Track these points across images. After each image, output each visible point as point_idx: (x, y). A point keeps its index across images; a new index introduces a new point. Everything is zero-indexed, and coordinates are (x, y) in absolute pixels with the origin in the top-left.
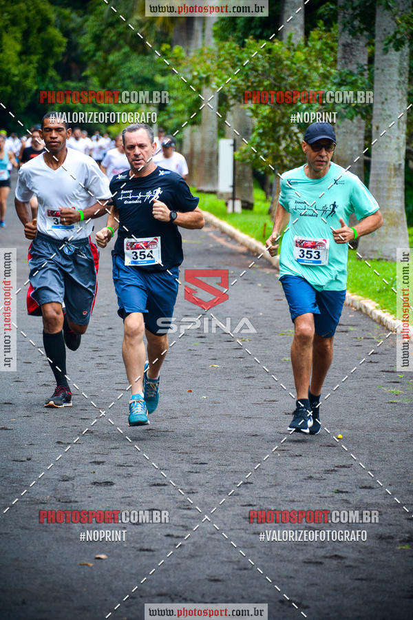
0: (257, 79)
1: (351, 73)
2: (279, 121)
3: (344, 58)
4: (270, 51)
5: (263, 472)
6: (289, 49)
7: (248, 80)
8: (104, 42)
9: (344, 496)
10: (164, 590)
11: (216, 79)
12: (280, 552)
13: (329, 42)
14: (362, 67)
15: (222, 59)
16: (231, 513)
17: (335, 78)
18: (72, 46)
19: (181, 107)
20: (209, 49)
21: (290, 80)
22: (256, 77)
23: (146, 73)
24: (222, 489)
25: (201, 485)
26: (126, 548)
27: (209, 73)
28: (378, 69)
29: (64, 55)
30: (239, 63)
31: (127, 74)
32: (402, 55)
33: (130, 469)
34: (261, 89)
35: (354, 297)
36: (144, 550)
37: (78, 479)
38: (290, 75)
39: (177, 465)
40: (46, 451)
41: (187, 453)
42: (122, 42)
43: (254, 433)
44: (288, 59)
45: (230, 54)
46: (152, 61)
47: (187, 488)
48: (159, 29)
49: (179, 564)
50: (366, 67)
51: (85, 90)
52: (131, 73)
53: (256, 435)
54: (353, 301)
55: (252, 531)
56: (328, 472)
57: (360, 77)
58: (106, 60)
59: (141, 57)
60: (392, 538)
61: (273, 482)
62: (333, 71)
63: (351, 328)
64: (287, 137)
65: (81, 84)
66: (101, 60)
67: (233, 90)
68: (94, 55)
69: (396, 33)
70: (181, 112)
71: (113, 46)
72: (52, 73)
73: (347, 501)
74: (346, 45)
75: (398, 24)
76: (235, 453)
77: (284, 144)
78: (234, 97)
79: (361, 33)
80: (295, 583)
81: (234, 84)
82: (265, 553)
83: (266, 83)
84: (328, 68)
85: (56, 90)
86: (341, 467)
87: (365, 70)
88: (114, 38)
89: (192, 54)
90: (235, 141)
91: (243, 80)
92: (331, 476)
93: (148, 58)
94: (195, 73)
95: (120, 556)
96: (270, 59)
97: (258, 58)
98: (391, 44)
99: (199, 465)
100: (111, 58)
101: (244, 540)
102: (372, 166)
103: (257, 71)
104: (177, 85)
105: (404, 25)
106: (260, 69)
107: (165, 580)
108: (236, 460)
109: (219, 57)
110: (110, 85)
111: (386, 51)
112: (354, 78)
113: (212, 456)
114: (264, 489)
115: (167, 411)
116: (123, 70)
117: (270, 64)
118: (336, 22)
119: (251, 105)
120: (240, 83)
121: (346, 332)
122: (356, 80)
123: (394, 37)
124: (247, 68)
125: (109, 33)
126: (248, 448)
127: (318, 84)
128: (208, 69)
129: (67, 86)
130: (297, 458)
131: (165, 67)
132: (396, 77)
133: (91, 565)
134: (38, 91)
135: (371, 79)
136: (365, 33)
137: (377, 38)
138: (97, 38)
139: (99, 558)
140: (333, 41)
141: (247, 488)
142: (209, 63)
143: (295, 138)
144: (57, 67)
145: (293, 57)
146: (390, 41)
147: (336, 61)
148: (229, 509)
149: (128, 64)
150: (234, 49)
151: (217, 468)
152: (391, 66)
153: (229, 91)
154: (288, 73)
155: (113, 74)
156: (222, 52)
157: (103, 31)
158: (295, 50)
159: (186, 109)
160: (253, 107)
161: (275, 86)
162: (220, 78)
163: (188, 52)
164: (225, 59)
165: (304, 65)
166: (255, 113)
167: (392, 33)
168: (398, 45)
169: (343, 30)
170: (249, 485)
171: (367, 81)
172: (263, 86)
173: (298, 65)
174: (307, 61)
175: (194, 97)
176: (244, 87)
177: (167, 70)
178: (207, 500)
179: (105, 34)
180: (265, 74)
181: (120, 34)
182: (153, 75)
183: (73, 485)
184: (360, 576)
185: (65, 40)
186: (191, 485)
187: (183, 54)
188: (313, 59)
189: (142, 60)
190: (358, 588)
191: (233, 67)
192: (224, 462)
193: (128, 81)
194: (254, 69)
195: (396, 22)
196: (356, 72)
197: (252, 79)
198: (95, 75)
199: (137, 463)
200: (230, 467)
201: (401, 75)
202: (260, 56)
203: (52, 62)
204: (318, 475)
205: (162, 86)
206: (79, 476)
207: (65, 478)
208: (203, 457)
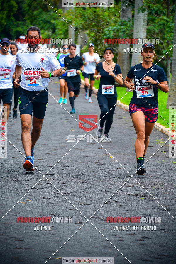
0: (90, 22)
1: (125, 21)
2: (98, 38)
3: (123, 15)
4: (95, 12)
5: (90, 170)
6: (102, 11)
7: (87, 23)
8: (32, 7)
9: (120, 180)
10: (52, 213)
11: (74, 22)
12: (96, 200)
13: (117, 9)
14: (129, 19)
15: (77, 14)
16: (78, 185)
17: (119, 23)
18: (20, 8)
19: (61, 32)
20: (72, 11)
21: (103, 23)
22: (89, 21)
23: (48, 19)
24: (75, 176)
25: (67, 175)
26: (38, 197)
27: (72, 20)
28: (135, 19)
29: (17, 11)
30: (83, 16)
31: (41, 19)
32: (144, 15)
33: (40, 168)
34: (92, 26)
35: (125, 105)
36: (45, 198)
37: (20, 171)
38: (102, 21)
39: (58, 167)
40: (8, 160)
41: (61, 163)
42: (39, 7)
43: (87, 156)
44: (102, 15)
45: (80, 12)
46: (50, 15)
47: (61, 175)
48: (53, 3)
49: (58, 203)
50: (131, 19)
51: (24, 25)
52: (42, 19)
53: (88, 156)
54: (124, 107)
55: (86, 192)
56: (114, 170)
57: (129, 22)
58: (33, 14)
59: (46, 13)
60: (138, 195)
61: (94, 174)
62: (119, 20)
63: (123, 117)
64: (101, 44)
65: (23, 23)
66: (31, 14)
67: (81, 26)
68: (28, 12)
69: (143, 6)
70: (61, 34)
71: (35, 9)
72: (12, 18)
73: (121, 182)
74: (123, 10)
75: (144, 3)
76: (80, 163)
77: (99, 47)
78: (81, 29)
79: (130, 6)
80: (101, 211)
81: (81, 24)
82: (90, 200)
83: (93, 24)
84: (117, 19)
85: (14, 24)
86: (119, 169)
87: (130, 20)
88: (36, 5)
89: (65, 12)
90: (81, 46)
91: (85, 22)
92: (115, 172)
93: (49, 13)
94: (67, 20)
95: (36, 200)
96: (95, 15)
97: (90, 14)
98: (141, 10)
99: (66, 167)
100: (35, 13)
101: (83, 195)
102: (133, 56)
103: (90, 19)
104: (59, 24)
105: (146, 3)
106: (91, 18)
107: (53, 209)
108: (80, 166)
109: (76, 13)
110: (34, 23)
111: (139, 13)
112: (126, 23)
113: (71, 164)
114: (90, 176)
115: (54, 146)
116: (39, 18)
117: (95, 16)
118: (120, 1)
119: (88, 32)
120: (84, 23)
121: (122, 118)
122: (127, 24)
123: (142, 7)
124: (86, 18)
125: (34, 3)
126: (84, 161)
127: (113, 25)
128: (72, 18)
129: (18, 23)
130: (103, 165)
131: (55, 17)
132: (142, 23)
133: (25, 203)
134: (6, 25)
135: (133, 24)
136: (131, 6)
137: (136, 8)
138: (29, 5)
139: (28, 201)
140: (119, 9)
141: (84, 176)
142: (71, 16)
143: (104, 45)
144: (14, 16)
145: (104, 14)
146: (140, 9)
147: (120, 16)
148: (77, 183)
149: (41, 16)
150: (81, 10)
151: (73, 168)
152: (140, 19)
153: (79, 27)
154: (102, 20)
155: (35, 19)
156: (77, 12)
157: (32, 3)
158: (104, 12)
159: (63, 33)
160: (88, 33)
161: (97, 25)
162: (76, 21)
163: (64, 11)
164: (78, 14)
165: (107, 17)
166: (89, 35)
167: (141, 6)
168: (143, 11)
169: (123, 5)
170: (84, 175)
171: (131, 24)
172: (92, 25)
173: (106, 17)
174: (109, 16)
175: (66, 28)
176: (85, 25)
177: (56, 18)
178: (69, 180)
179: (32, 4)
180: (93, 20)
181: (38, 4)
182: (51, 20)
183: (19, 173)
184: (125, 209)
185: (17, 6)
186: (63, 174)
187: (62, 12)
188: (111, 15)
189: (47, 14)
190: (125, 214)
191: (81, 17)
192: (75, 166)
193: (41, 22)
194: (89, 18)
195: (143, 2)
196: (127, 20)
197: (88, 22)
198: (28, 19)
199: (42, 166)
200: (78, 168)
201: (144, 22)
202: (91, 14)
203: (12, 14)
204: (110, 172)
205: (54, 24)
206: (20, 170)
207: (15, 171)
208: (68, 164)
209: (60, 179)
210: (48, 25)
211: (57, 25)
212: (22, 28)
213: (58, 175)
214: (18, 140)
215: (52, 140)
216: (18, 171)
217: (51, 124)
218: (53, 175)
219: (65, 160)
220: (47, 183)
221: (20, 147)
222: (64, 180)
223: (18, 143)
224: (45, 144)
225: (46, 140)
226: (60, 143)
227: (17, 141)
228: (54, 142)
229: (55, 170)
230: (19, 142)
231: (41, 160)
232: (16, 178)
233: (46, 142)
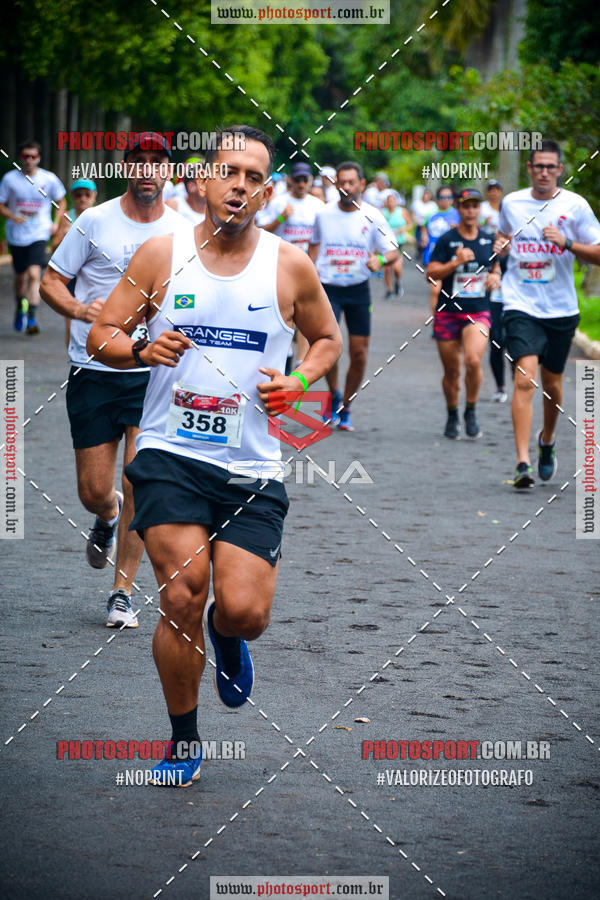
0: (574, 114)
4: (593, 78)
5: (571, 620)
7: (564, 116)
11: (521, 113)
15: (529, 87)
18: (335, 68)
20: (512, 74)
22: (573, 110)
23: (430, 103)
26: (394, 710)
27: (513, 105)
29: (325, 77)
30: (552, 93)
31: (405, 104)
33: (399, 609)
34: (580, 126)
36: (416, 714)
37: (333, 619)
40: (292, 583)
41: (472, 593)
42: (399, 63)
43: (560, 571)
45: (541, 80)
46: (437, 88)
47: (473, 637)
48: (448, 48)
51: (349, 123)
52: (410, 103)
53: (562, 573)
55: (557, 696)
58: (378, 85)
61: (584, 635)
67: (543, 128)
72: (308, 101)
76: (535, 595)
81: (544, 119)
83: (586, 119)
85: (314, 122)
89: (489, 79)
91: (556, 114)
93: (433, 84)
94: (495, 105)
95: (386, 720)
96: (592, 88)
97: (576, 87)
99: (487, 609)
100: (386, 83)
103: (575, 103)
104: (469, 119)
106: (579, 100)
108: (536, 604)
109: (526, 84)
110: (382, 117)
113: (504, 597)
114: (572, 642)
115: (447, 537)
116: (399, 100)
117: (592, 94)
120: (553, 118)
124: (562, 99)
126: (551, 589)
128: (511, 101)
131: (454, 96)
133: (350, 730)
134: (289, 124)
138: (368, 58)
139: (361, 722)
141: (551, 640)
142: (511, 92)
144: (315, 93)
148: (527, 666)
149: (407, 92)
150: (547, 74)
151: (511, 613)
153: (537, 128)
155: (386, 103)
156: (530, 78)
157: (376, 48)
162: (527, 111)
163: (484, 77)
164: (534, 88)
170: (552, 637)
172: (581, 123)
176: (557, 124)
177: (458, 99)
179: (379, 52)
182: (439, 106)
183: (327, 627)
185: (326, 60)
187: (479, 80)
189: (426, 87)
191: (544, 98)
192: (521, 606)
193: (405, 113)
194: (571, 101)
197: (568, 114)
198: (363, 106)
199: (407, 602)
200: (528, 613)
202: (580, 84)
203: (308, 87)
205: (449, 120)
206: (334, 616)
207: (316, 618)
208: (493, 599)
209: (468, 648)
210: (429, 125)
211: (461, 123)
212: (342, 134)
213: (462, 635)
214: (325, 512)
215: (439, 514)
216: (327, 619)
217: (436, 461)
218: (445, 636)
219: (485, 584)
220: (424, 663)
221: (332, 537)
222: (482, 652)
223: (323, 523)
224: (417, 528)
225: (421, 514)
226: (466, 528)
227: (324, 516)
228: (446, 522)
229: (452, 618)
230: (327, 519)
231: (403, 584)
232: (319, 643)
233: (417, 523)
